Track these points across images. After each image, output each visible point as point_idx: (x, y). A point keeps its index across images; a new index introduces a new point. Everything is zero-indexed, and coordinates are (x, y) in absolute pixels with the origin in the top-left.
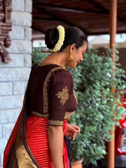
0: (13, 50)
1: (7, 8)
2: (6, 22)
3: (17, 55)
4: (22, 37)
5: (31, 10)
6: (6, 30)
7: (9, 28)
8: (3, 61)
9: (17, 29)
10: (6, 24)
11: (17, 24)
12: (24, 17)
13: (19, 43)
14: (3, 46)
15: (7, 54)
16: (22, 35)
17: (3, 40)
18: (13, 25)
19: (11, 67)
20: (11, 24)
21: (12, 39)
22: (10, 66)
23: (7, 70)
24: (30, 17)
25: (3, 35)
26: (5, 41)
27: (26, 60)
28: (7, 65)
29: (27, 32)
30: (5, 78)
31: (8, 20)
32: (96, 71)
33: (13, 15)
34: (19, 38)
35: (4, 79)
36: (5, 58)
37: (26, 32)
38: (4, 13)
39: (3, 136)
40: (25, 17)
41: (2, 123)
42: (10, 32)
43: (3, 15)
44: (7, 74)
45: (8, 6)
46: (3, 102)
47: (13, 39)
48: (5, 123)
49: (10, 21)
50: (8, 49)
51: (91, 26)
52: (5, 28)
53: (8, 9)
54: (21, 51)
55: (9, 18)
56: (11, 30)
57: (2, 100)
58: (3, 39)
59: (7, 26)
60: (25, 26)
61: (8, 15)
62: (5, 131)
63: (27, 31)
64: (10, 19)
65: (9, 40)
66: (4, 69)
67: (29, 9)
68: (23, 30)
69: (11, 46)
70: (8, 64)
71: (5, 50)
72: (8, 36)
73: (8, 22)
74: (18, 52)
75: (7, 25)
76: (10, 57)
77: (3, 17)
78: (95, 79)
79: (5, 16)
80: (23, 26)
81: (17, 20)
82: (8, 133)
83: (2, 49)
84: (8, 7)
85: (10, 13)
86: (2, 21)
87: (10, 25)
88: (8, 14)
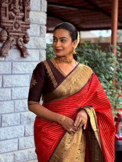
0: (30, 45)
1: (26, 8)
2: (25, 21)
3: (34, 50)
4: (38, 34)
5: (46, 10)
6: (26, 28)
7: (27, 26)
8: (22, 55)
9: (34, 27)
10: (25, 22)
11: (34, 22)
12: (40, 17)
13: (36, 40)
14: (23, 42)
15: (25, 50)
16: (39, 32)
17: (23, 37)
18: (31, 23)
19: (29, 61)
20: (30, 22)
21: (30, 36)
22: (27, 60)
23: (25, 63)
24: (45, 16)
25: (22, 33)
26: (24, 37)
27: (41, 55)
28: (25, 60)
29: (43, 30)
30: (24, 71)
31: (27, 19)
33: (32, 14)
34: (35, 35)
36: (24, 53)
37: (42, 30)
38: (24, 12)
39: (21, 123)
40: (41, 15)
41: (21, 111)
42: (28, 30)
43: (23, 14)
44: (25, 68)
45: (27, 6)
46: (22, 93)
48: (22, 112)
49: (29, 19)
50: (26, 45)
52: (24, 26)
53: (27, 9)
54: (37, 47)
55: (28, 17)
56: (29, 28)
57: (21, 90)
58: (22, 36)
59: (26, 24)
60: (41, 24)
61: (27, 15)
62: (23, 119)
63: (42, 29)
64: (29, 18)
65: (28, 37)
66: (22, 63)
67: (44, 9)
68: (39, 28)
69: (29, 43)
70: (26, 58)
71: (24, 45)
72: (26, 34)
73: (27, 21)
74: (35, 48)
75: (27, 23)
76: (28, 52)
77: (23, 16)
79: (24, 15)
80: (39, 24)
81: (34, 19)
82: (25, 120)
83: (21, 45)
84: (27, 7)
85: (28, 12)
86: (22, 20)
87: (29, 23)
88: (27, 13)
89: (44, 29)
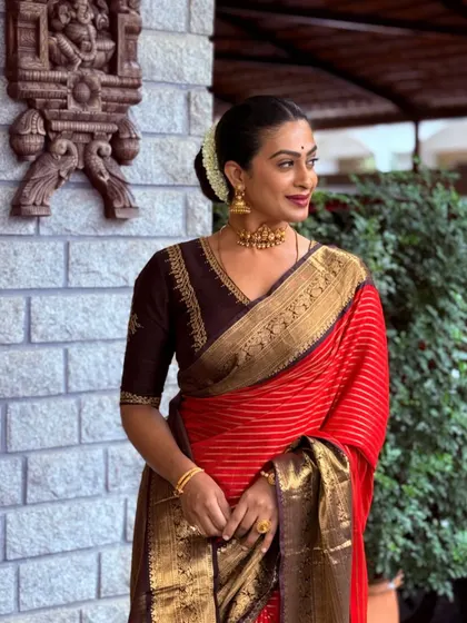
0: (144, 173)
1: (124, 20)
2: (119, 73)
3: (161, 192)
4: (176, 126)
5: (210, 28)
6: (122, 101)
7: (129, 94)
8: (109, 213)
9: (160, 96)
10: (120, 77)
11: (158, 77)
12: (185, 54)
13: (168, 149)
14: (110, 160)
15: (121, 189)
16: (180, 119)
17: (110, 136)
18: (143, 83)
19: (138, 237)
20: (139, 78)
21: (140, 135)
22: (133, 233)
23: (123, 245)
24: (207, 50)
25: (107, 121)
26: (116, 140)
27: (193, 211)
28: (123, 231)
29: (197, 109)
30: (117, 275)
31: (126, 66)
32: (450, 250)
33: (146, 45)
34: (165, 131)
35: (113, 278)
36: (117, 205)
37: (193, 109)
38: (114, 38)
39: (111, 489)
40: (188, 51)
41: (105, 439)
42: (135, 108)
43: (109, 45)
44: (123, 264)
45: (127, 12)
46: (110, 366)
47: (144, 133)
48: (114, 442)
49: (135, 66)
50: (126, 172)
51: (432, 82)
52: (116, 93)
53: (126, 24)
54: (175, 180)
55: (131, 55)
56: (136, 102)
57: (106, 356)
58: (107, 134)
59: (122, 86)
60: (188, 85)
61: (127, 46)
62: (116, 471)
63: (196, 105)
64: (135, 60)
65: (131, 138)
66: (112, 245)
67: (202, 23)
68: (181, 99)
69: (139, 161)
70: (127, 223)
71: (113, 172)
72: (125, 124)
73: (126, 72)
74: (165, 182)
75: (125, 81)
76: (134, 199)
77: (110, 54)
78: (448, 280)
79: (116, 47)
80: (179, 86)
81: (158, 64)
82: (126, 477)
83: (104, 171)
84: (126, 17)
85: (133, 37)
86: (106, 69)
87: (136, 82)
88: (128, 40)
89: (201, 106)
